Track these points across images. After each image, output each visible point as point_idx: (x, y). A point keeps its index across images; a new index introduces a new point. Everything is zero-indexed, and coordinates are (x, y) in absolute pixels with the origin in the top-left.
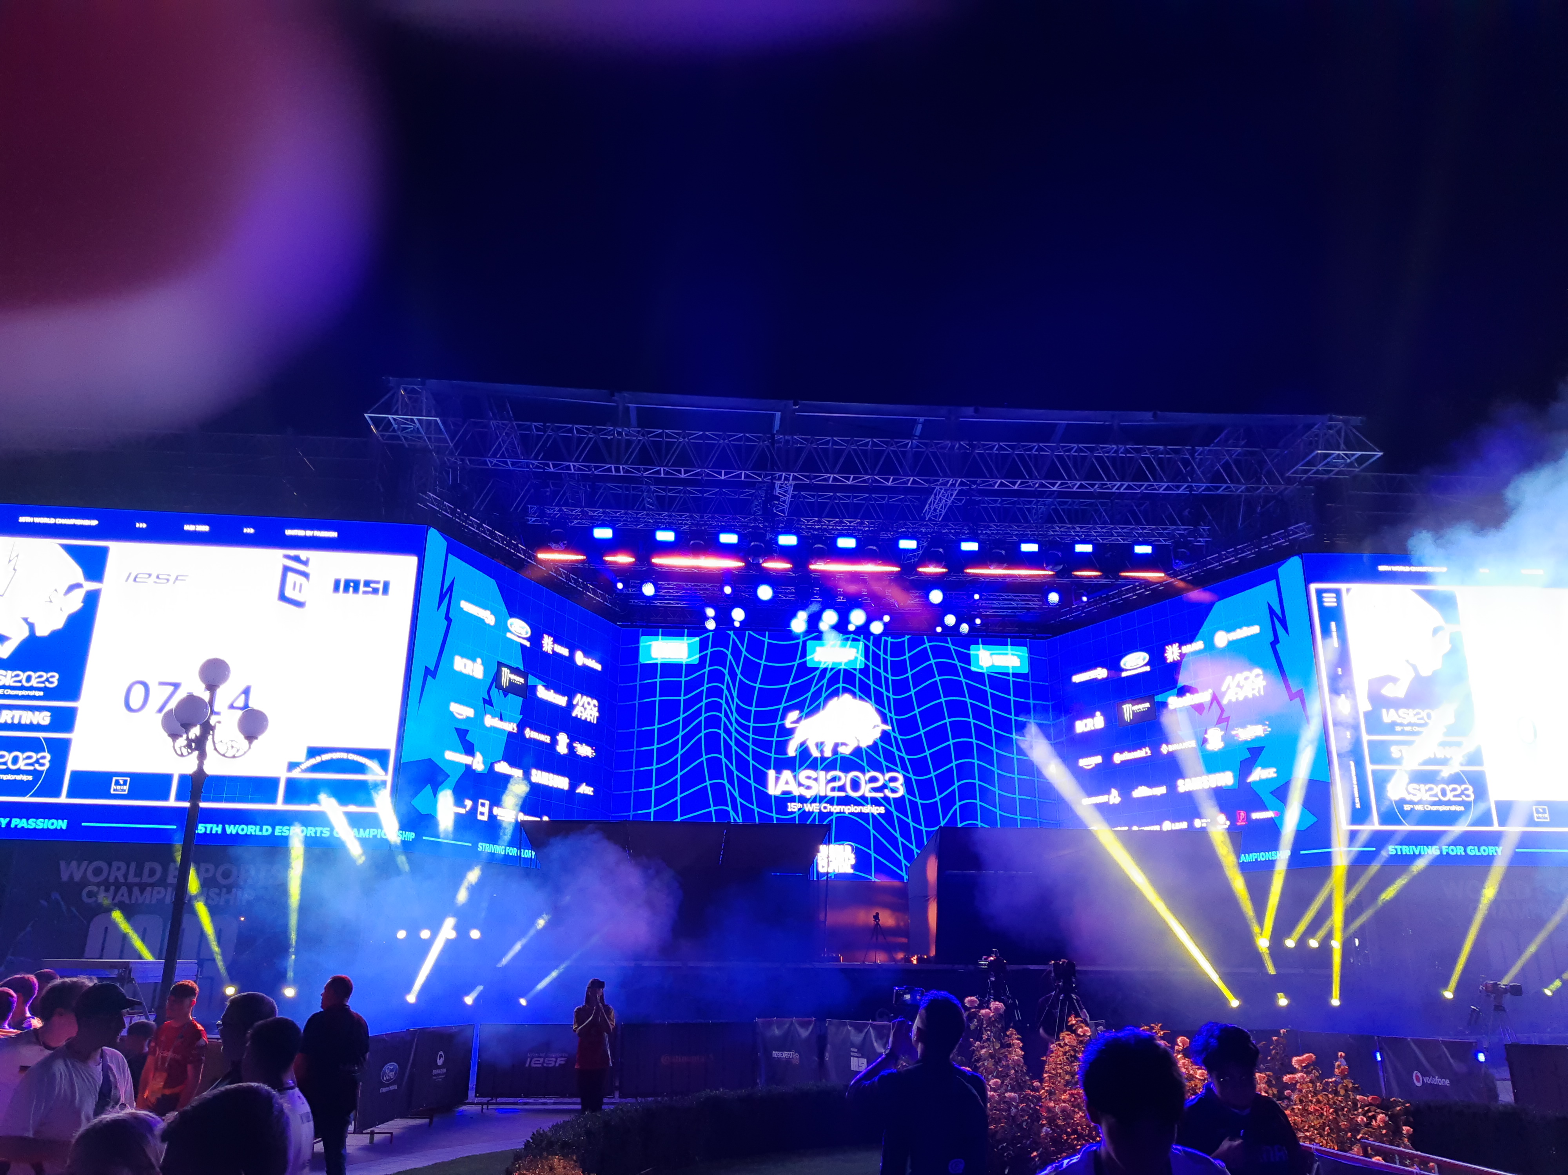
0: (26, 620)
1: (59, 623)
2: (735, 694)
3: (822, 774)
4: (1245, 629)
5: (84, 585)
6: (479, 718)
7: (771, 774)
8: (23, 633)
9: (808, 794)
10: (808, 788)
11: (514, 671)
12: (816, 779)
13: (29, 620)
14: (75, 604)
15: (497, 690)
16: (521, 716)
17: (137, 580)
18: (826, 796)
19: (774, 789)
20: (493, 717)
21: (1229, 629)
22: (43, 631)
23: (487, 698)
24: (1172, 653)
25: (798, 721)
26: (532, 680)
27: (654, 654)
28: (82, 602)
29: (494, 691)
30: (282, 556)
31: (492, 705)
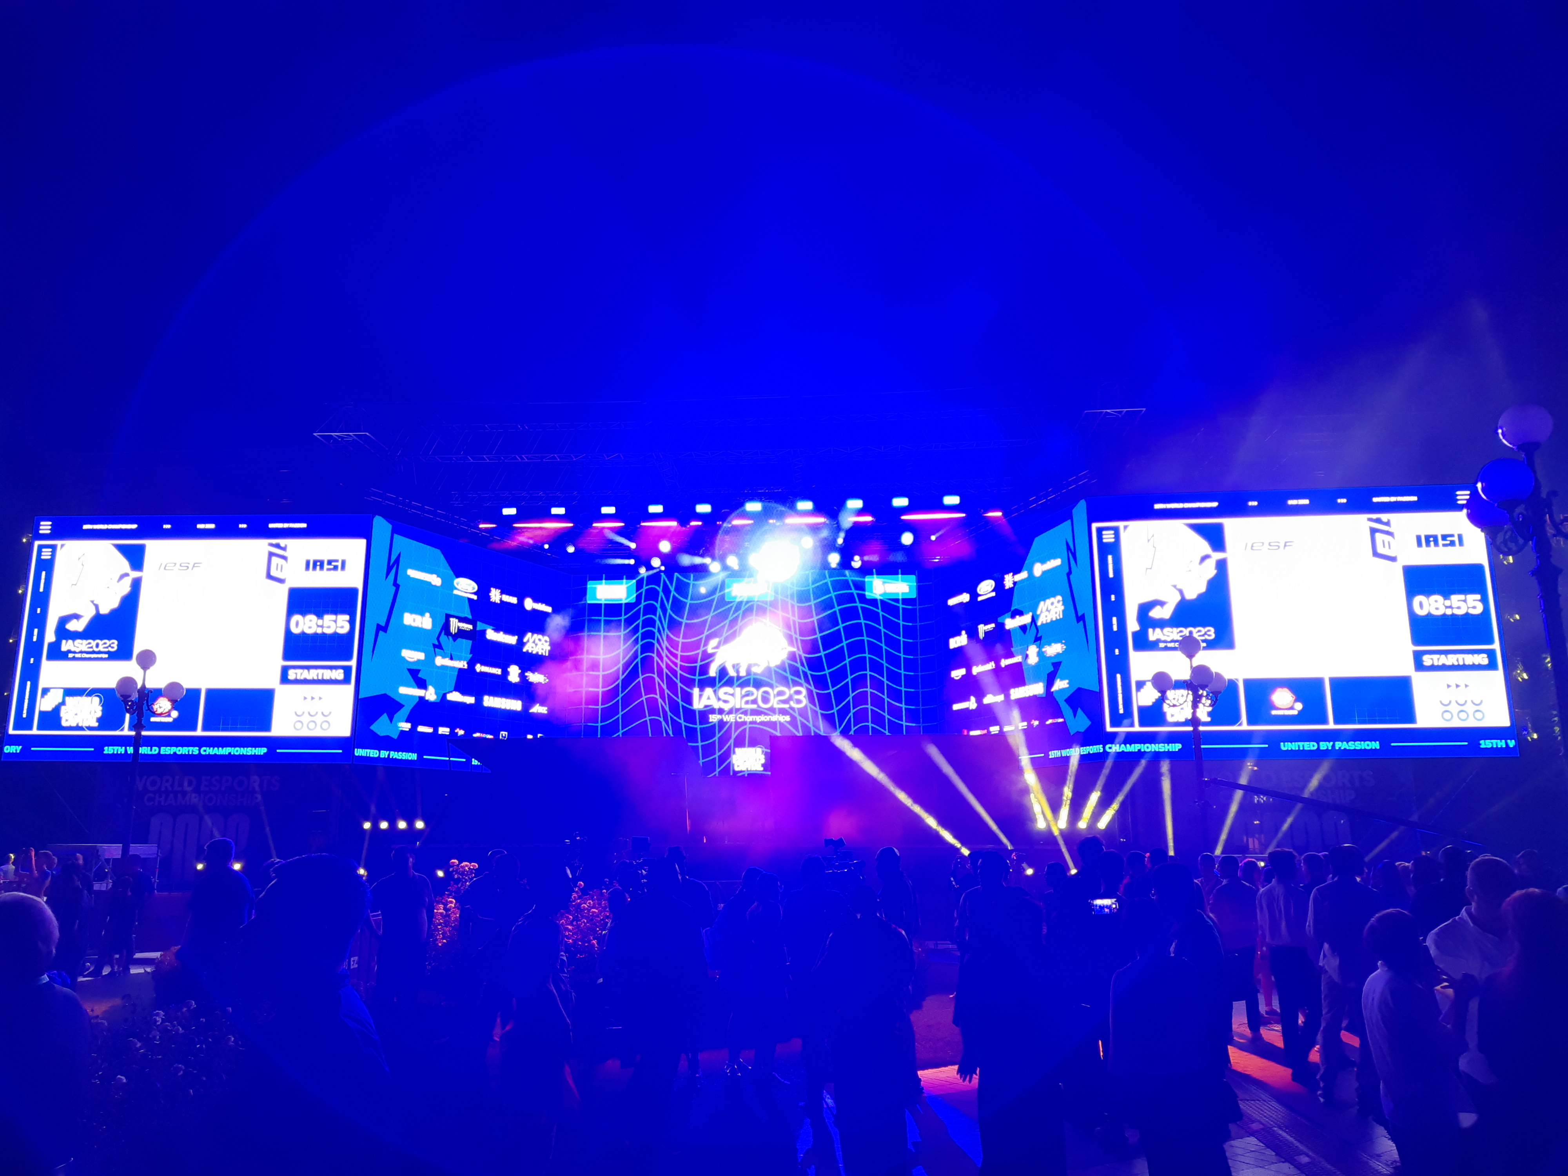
0: (92, 602)
1: (115, 604)
2: (666, 626)
3: (738, 690)
4: (1052, 561)
5: (130, 574)
6: (430, 659)
7: (696, 691)
8: (92, 612)
9: (726, 707)
10: (725, 702)
11: (462, 620)
12: (732, 695)
13: (95, 602)
14: (125, 588)
15: (446, 636)
16: (471, 656)
17: (166, 568)
18: (741, 709)
19: (698, 704)
20: (444, 657)
21: (1043, 562)
22: (105, 610)
23: (437, 643)
24: (1009, 581)
25: (717, 647)
26: (480, 626)
27: (599, 596)
28: (130, 587)
29: (443, 638)
30: (267, 544)
31: (442, 649)
